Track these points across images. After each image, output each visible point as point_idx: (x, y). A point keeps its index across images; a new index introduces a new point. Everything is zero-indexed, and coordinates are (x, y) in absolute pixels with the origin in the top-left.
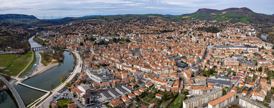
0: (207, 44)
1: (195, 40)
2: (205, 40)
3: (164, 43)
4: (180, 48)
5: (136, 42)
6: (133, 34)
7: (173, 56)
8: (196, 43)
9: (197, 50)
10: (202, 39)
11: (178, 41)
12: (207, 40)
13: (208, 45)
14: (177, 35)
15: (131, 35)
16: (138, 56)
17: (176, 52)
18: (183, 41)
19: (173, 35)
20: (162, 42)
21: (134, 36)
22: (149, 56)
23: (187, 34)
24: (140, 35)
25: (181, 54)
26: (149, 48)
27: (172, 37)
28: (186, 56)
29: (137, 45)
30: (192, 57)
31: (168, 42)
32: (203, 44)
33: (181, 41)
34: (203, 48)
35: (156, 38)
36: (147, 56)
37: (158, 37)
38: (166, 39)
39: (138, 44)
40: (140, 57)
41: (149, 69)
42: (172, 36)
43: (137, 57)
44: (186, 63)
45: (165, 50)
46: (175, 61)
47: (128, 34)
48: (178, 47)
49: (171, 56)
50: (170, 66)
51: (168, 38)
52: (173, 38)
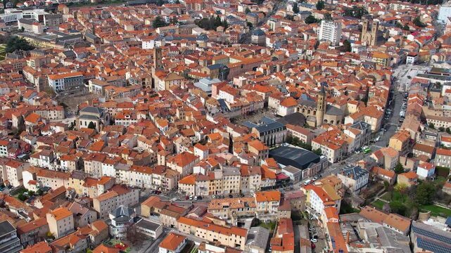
0: (395, 61)
1: (332, 38)
2: (381, 39)
3: (192, 47)
4: (268, 72)
5: (60, 47)
6: (30, 8)
7: (245, 110)
8: (340, 49)
9: (352, 88)
10: (368, 35)
11: (255, 38)
12: (391, 40)
13: (399, 63)
14: (241, 9)
15: (25, 13)
16: (90, 117)
17: (260, 93)
18: (277, 39)
19: (223, 12)
20: (183, 45)
21: (41, 17)
22: (144, 116)
23: (290, 8)
24: (65, 10)
25: (283, 103)
26: (128, 75)
27: (222, 19)
28: (306, 114)
29: (66, 64)
30: (334, 118)
31: (209, 45)
32: (374, 60)
33: (268, 41)
34: (378, 77)
35: (148, 22)
36: (133, 117)
37: (159, 23)
38: (196, 32)
39: (70, 57)
40: (100, 123)
41: (155, 176)
42: (219, 13)
43: (88, 122)
44: (309, 147)
45: (203, 84)
46: (261, 134)
47: (8, 11)
48: (260, 70)
49: (238, 113)
50: (244, 157)
51: (202, 24)
52: (225, 25)
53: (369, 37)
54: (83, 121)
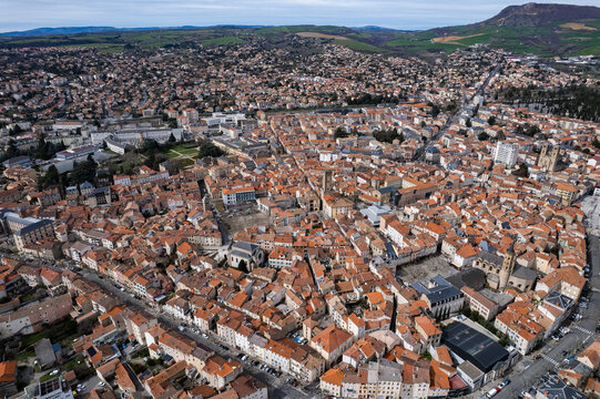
0: (582, 193)
1: (509, 160)
2: (561, 165)
3: (367, 163)
4: (442, 201)
7: (414, 256)
9: (540, 234)
10: (547, 159)
11: (429, 156)
12: (574, 166)
14: (417, 121)
16: (241, 254)
17: (432, 234)
18: (451, 159)
19: (400, 123)
20: (359, 160)
22: (300, 257)
23: (463, 122)
25: (459, 249)
26: (298, 194)
27: (399, 131)
28: (486, 270)
30: (522, 282)
31: (383, 162)
32: (557, 193)
33: (442, 160)
34: (569, 220)
36: (287, 256)
37: (340, 133)
38: (373, 145)
39: (250, 167)
40: (252, 261)
42: (396, 124)
43: (240, 259)
45: (372, 212)
46: (433, 305)
48: (434, 198)
49: (407, 260)
50: (408, 341)
51: (380, 136)
52: (402, 139)
53: (547, 161)
54: (235, 257)
